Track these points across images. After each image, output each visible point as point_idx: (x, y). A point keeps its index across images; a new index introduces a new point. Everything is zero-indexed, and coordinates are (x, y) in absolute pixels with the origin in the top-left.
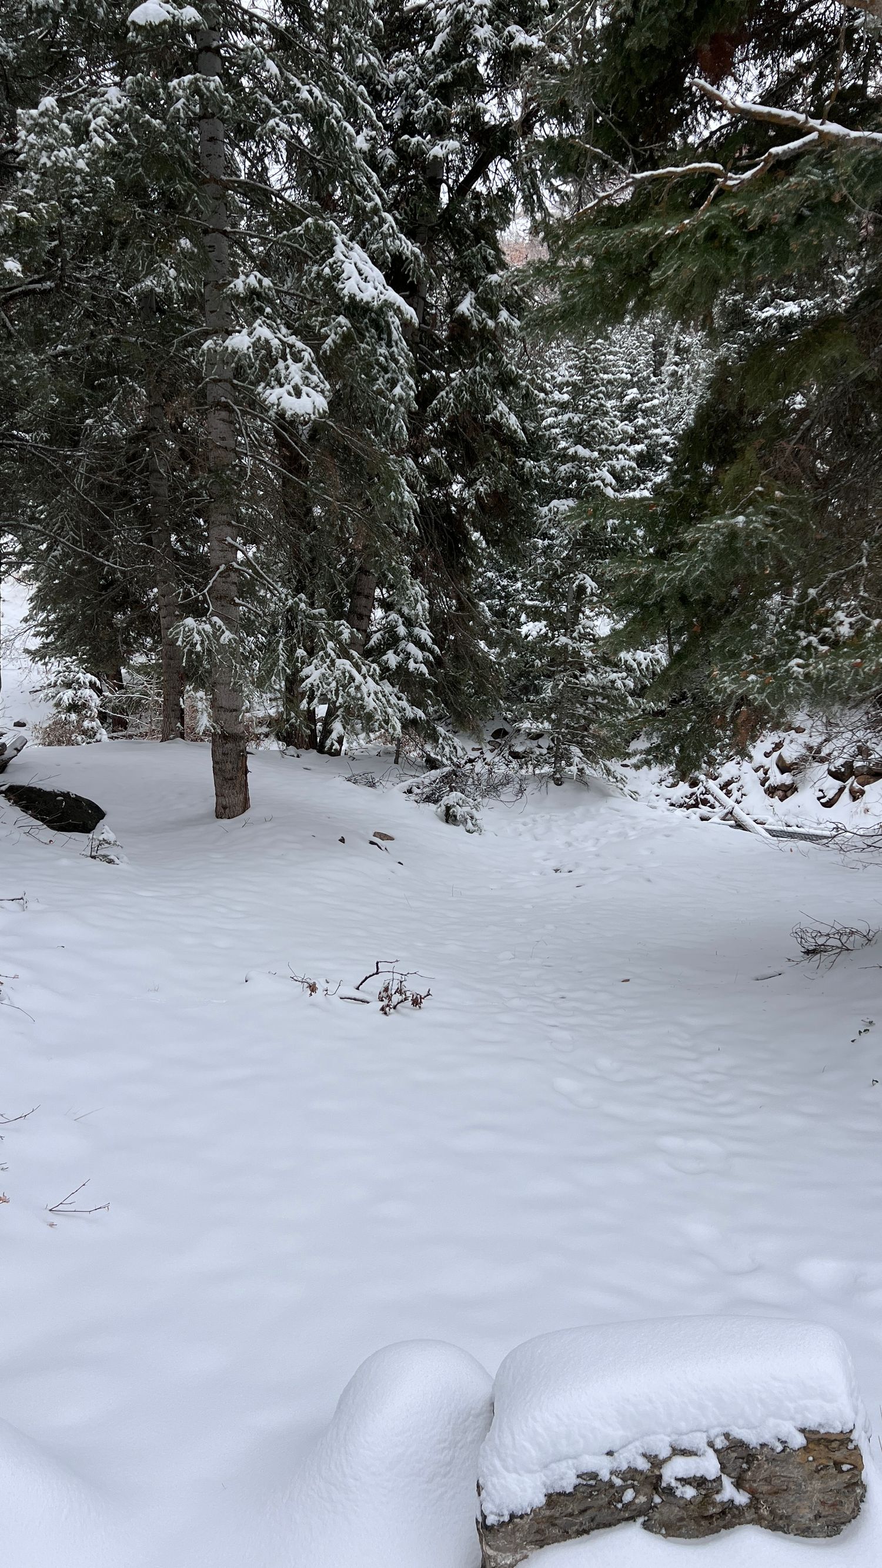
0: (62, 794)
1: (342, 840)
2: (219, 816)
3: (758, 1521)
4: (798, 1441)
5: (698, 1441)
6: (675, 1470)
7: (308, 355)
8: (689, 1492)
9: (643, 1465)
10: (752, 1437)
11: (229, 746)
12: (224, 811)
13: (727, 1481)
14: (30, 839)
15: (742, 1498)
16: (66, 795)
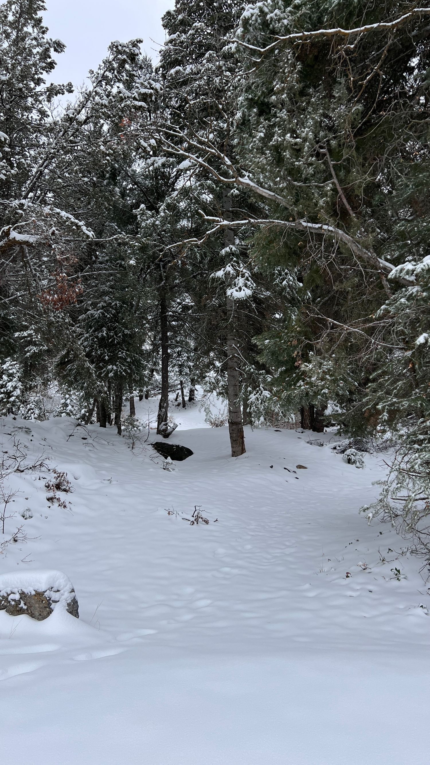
0: (176, 446)
1: (272, 467)
2: (233, 456)
3: (28, 614)
4: (33, 593)
5: (15, 590)
6: (12, 597)
7: (247, 273)
8: (13, 603)
9: (6, 595)
10: (26, 591)
11: (234, 427)
12: (234, 454)
13: (22, 602)
14: (152, 462)
15: (25, 607)
16: (178, 446)
